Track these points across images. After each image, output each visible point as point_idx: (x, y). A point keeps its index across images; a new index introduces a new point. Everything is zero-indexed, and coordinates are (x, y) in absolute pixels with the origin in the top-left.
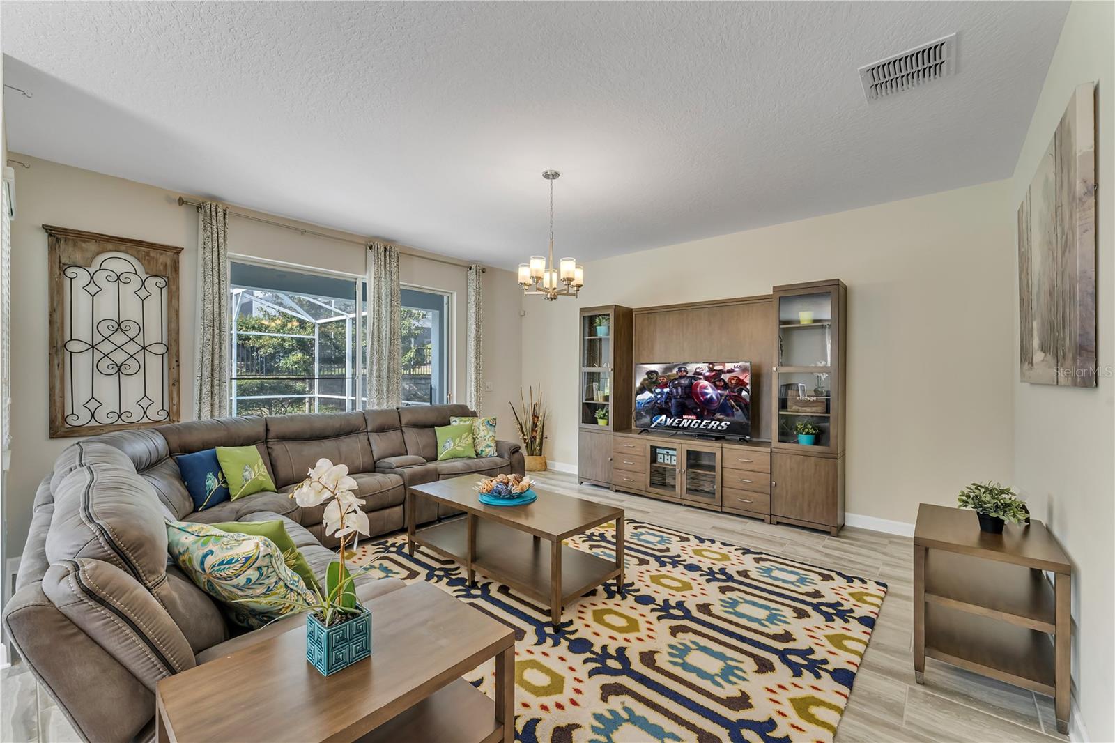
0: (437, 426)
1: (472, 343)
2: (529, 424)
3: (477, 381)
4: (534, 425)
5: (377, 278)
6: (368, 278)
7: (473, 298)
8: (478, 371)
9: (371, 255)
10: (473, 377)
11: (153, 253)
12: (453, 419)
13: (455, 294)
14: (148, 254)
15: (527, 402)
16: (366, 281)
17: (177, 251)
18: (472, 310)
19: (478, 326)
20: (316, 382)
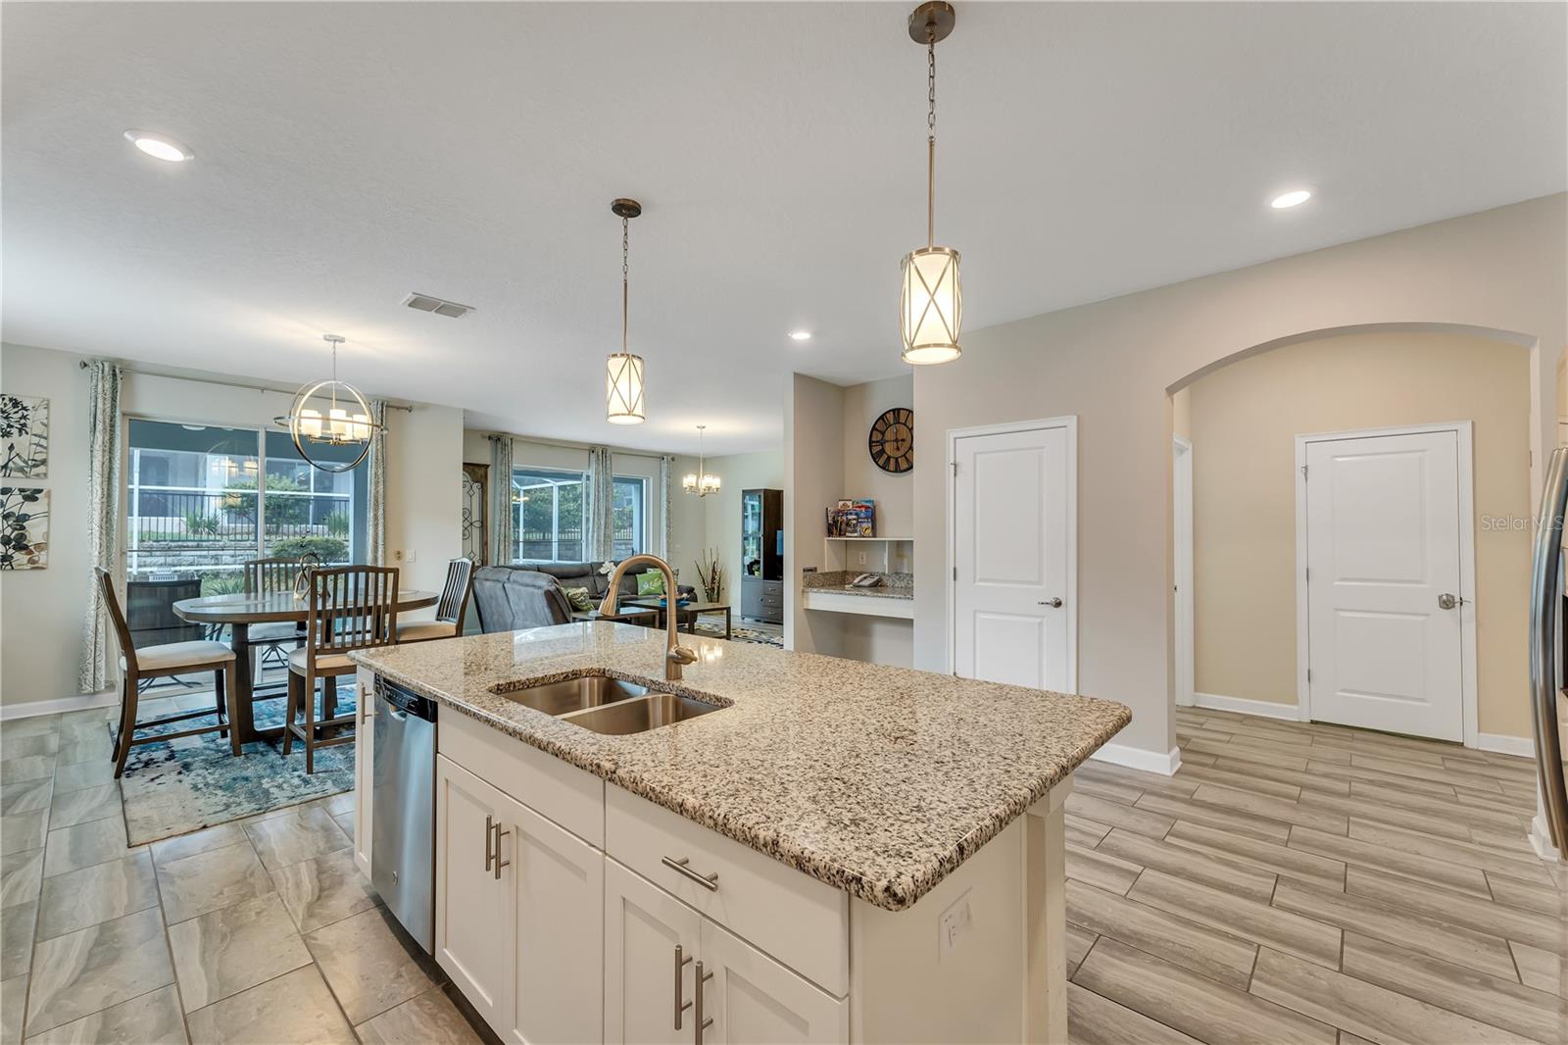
0: (639, 573)
1: (664, 515)
2: (710, 579)
3: (668, 544)
4: (713, 578)
5: (597, 473)
6: (591, 472)
7: (665, 481)
8: (669, 535)
9: (593, 457)
10: (665, 541)
11: (476, 470)
12: (648, 569)
13: (651, 479)
14: (473, 470)
15: (708, 560)
16: (590, 474)
17: (487, 466)
18: (664, 490)
19: (669, 502)
20: (521, 545)
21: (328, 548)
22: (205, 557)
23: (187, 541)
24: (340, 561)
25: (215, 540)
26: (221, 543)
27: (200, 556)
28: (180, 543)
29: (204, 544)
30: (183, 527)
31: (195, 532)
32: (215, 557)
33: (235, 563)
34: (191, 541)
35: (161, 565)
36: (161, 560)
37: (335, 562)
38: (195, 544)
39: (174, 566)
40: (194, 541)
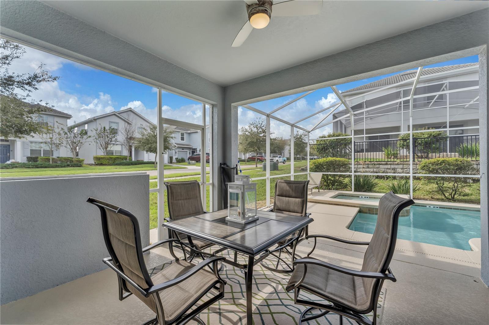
21: (457, 165)
22: (389, 169)
23: (382, 161)
24: (468, 174)
25: (394, 161)
26: (396, 163)
27: (387, 169)
28: (379, 163)
29: (389, 163)
30: (384, 156)
31: (388, 158)
32: (394, 169)
33: (403, 172)
34: (383, 161)
35: (372, 172)
36: (372, 170)
37: (463, 174)
38: (385, 163)
39: (377, 173)
40: (385, 161)
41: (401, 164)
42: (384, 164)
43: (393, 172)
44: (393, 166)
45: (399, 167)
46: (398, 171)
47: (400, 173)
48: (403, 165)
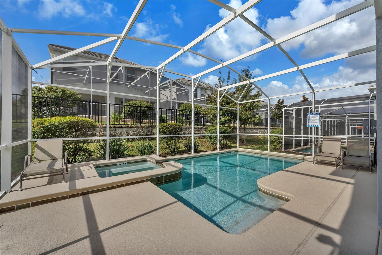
22: (124, 132)
27: (122, 132)
33: (134, 134)
39: (113, 136)
41: (132, 127)
42: (120, 127)
43: (127, 134)
44: (126, 129)
45: (131, 130)
46: (131, 133)
47: (132, 135)
48: (134, 128)
